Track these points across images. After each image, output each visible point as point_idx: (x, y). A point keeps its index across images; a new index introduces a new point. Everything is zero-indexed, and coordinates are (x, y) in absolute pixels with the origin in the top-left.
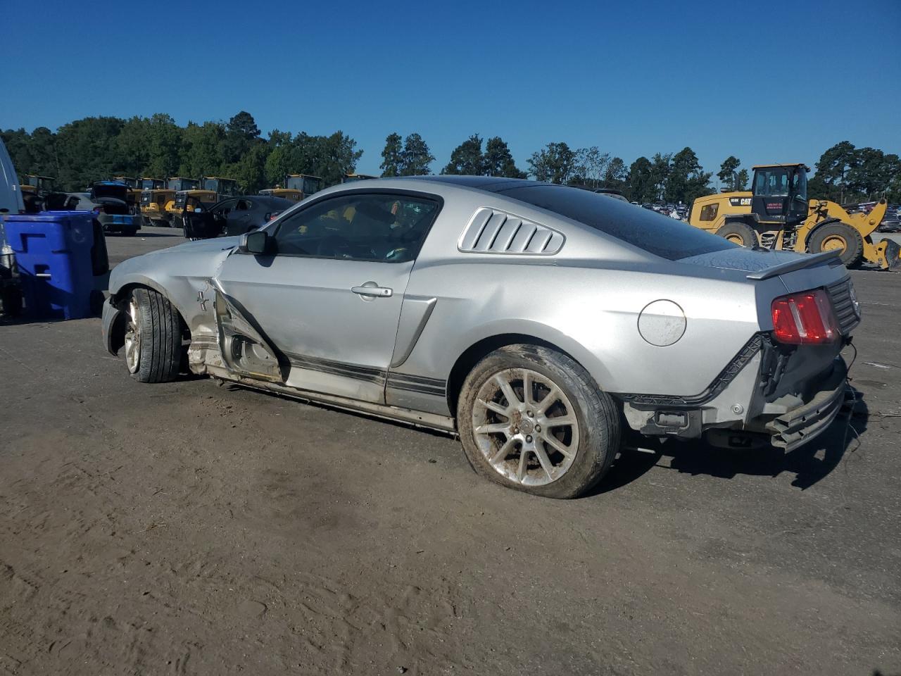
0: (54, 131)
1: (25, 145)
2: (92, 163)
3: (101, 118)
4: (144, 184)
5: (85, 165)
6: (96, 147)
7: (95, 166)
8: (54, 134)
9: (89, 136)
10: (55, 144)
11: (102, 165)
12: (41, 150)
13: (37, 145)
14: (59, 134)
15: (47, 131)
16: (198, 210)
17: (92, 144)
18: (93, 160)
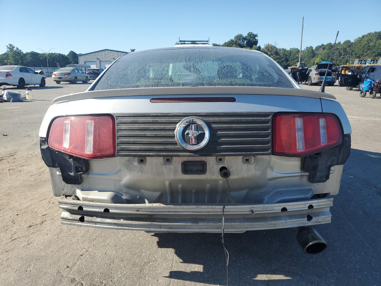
0: (352, 41)
1: (339, 49)
2: (366, 54)
3: (375, 32)
4: (367, 62)
5: (362, 55)
6: (369, 46)
7: (368, 55)
8: (352, 43)
9: (367, 41)
10: (351, 47)
11: (370, 54)
12: (345, 49)
13: (344, 48)
14: (354, 42)
15: (349, 42)
16: (350, 73)
17: (368, 45)
18: (367, 52)
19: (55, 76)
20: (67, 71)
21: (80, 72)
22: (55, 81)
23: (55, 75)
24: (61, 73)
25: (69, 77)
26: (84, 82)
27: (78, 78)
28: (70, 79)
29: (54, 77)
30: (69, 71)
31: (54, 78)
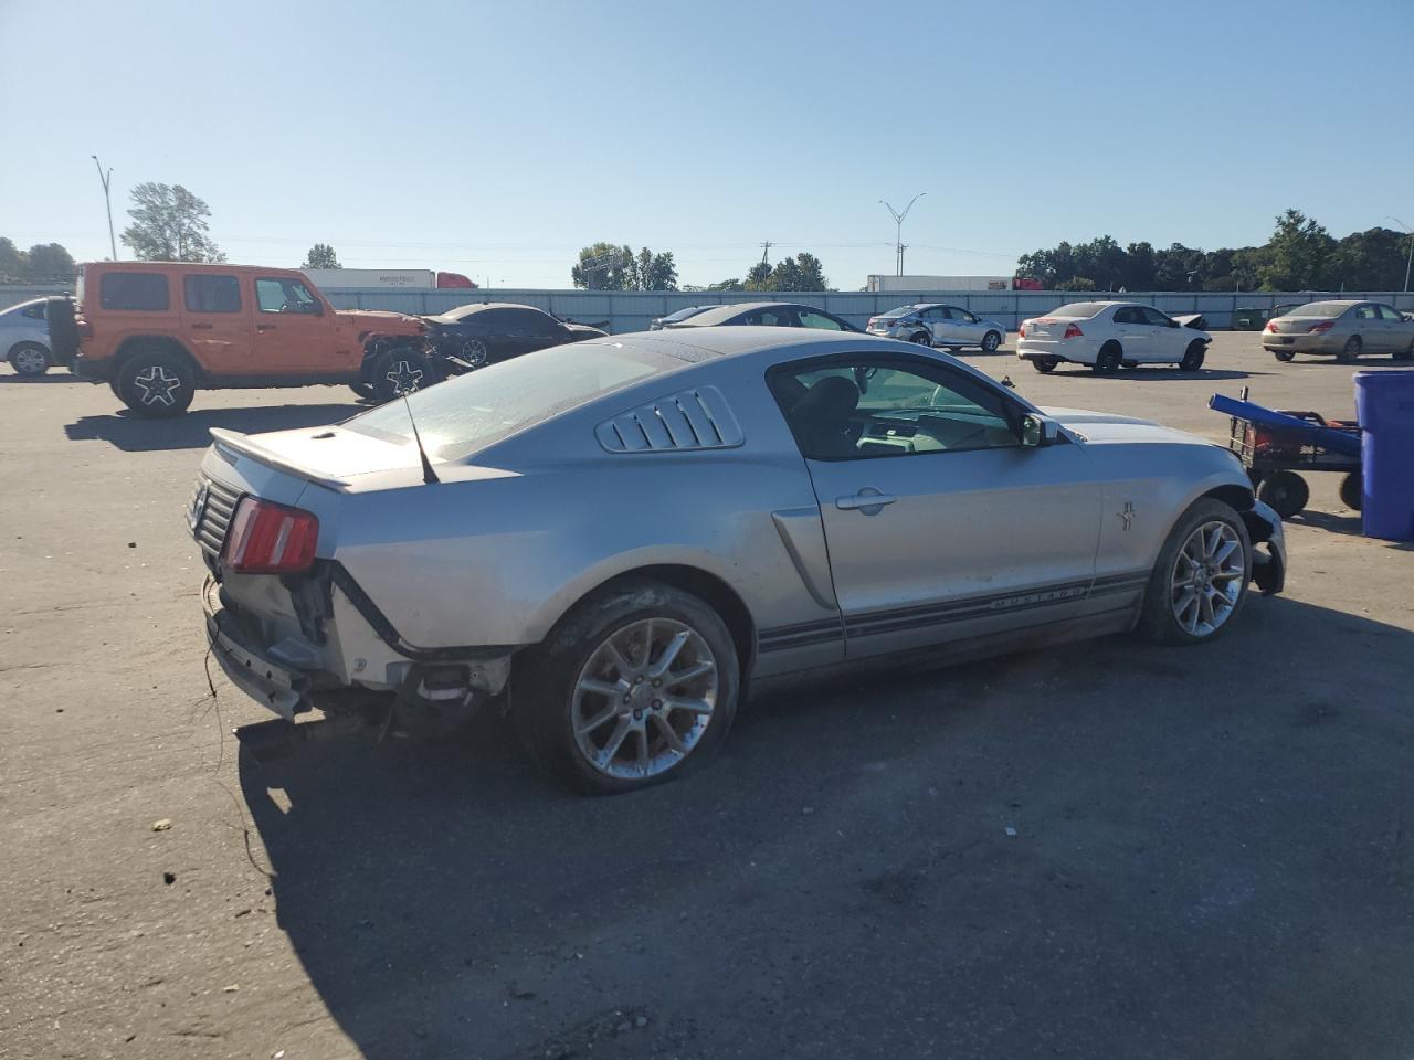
19: (1274, 332)
20: (1323, 314)
21: (1387, 314)
22: (1267, 349)
23: (1274, 329)
24: (1295, 323)
25: (1323, 338)
26: (1400, 354)
27: (1366, 340)
28: (1326, 342)
29: (1267, 337)
30: (1329, 315)
31: (1268, 340)
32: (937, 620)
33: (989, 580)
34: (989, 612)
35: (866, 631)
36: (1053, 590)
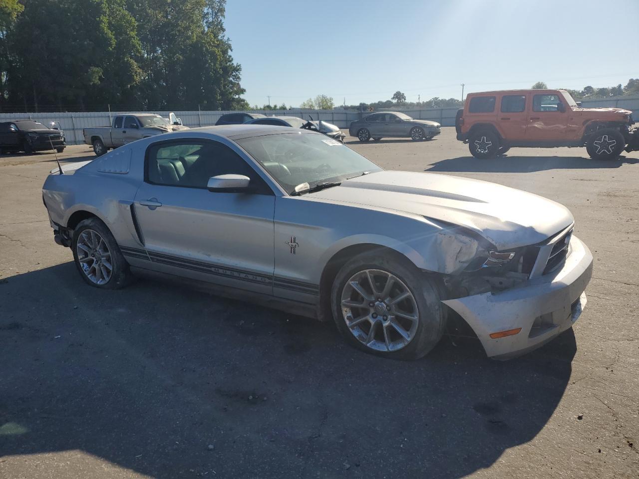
32: (188, 267)
33: (209, 255)
34: (211, 272)
35: (158, 261)
36: (248, 274)
